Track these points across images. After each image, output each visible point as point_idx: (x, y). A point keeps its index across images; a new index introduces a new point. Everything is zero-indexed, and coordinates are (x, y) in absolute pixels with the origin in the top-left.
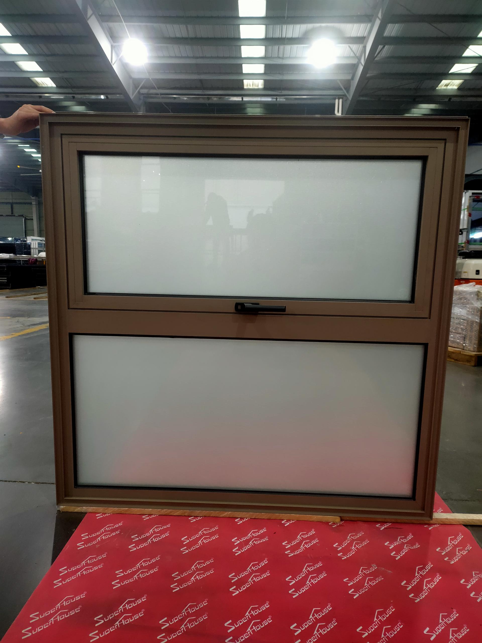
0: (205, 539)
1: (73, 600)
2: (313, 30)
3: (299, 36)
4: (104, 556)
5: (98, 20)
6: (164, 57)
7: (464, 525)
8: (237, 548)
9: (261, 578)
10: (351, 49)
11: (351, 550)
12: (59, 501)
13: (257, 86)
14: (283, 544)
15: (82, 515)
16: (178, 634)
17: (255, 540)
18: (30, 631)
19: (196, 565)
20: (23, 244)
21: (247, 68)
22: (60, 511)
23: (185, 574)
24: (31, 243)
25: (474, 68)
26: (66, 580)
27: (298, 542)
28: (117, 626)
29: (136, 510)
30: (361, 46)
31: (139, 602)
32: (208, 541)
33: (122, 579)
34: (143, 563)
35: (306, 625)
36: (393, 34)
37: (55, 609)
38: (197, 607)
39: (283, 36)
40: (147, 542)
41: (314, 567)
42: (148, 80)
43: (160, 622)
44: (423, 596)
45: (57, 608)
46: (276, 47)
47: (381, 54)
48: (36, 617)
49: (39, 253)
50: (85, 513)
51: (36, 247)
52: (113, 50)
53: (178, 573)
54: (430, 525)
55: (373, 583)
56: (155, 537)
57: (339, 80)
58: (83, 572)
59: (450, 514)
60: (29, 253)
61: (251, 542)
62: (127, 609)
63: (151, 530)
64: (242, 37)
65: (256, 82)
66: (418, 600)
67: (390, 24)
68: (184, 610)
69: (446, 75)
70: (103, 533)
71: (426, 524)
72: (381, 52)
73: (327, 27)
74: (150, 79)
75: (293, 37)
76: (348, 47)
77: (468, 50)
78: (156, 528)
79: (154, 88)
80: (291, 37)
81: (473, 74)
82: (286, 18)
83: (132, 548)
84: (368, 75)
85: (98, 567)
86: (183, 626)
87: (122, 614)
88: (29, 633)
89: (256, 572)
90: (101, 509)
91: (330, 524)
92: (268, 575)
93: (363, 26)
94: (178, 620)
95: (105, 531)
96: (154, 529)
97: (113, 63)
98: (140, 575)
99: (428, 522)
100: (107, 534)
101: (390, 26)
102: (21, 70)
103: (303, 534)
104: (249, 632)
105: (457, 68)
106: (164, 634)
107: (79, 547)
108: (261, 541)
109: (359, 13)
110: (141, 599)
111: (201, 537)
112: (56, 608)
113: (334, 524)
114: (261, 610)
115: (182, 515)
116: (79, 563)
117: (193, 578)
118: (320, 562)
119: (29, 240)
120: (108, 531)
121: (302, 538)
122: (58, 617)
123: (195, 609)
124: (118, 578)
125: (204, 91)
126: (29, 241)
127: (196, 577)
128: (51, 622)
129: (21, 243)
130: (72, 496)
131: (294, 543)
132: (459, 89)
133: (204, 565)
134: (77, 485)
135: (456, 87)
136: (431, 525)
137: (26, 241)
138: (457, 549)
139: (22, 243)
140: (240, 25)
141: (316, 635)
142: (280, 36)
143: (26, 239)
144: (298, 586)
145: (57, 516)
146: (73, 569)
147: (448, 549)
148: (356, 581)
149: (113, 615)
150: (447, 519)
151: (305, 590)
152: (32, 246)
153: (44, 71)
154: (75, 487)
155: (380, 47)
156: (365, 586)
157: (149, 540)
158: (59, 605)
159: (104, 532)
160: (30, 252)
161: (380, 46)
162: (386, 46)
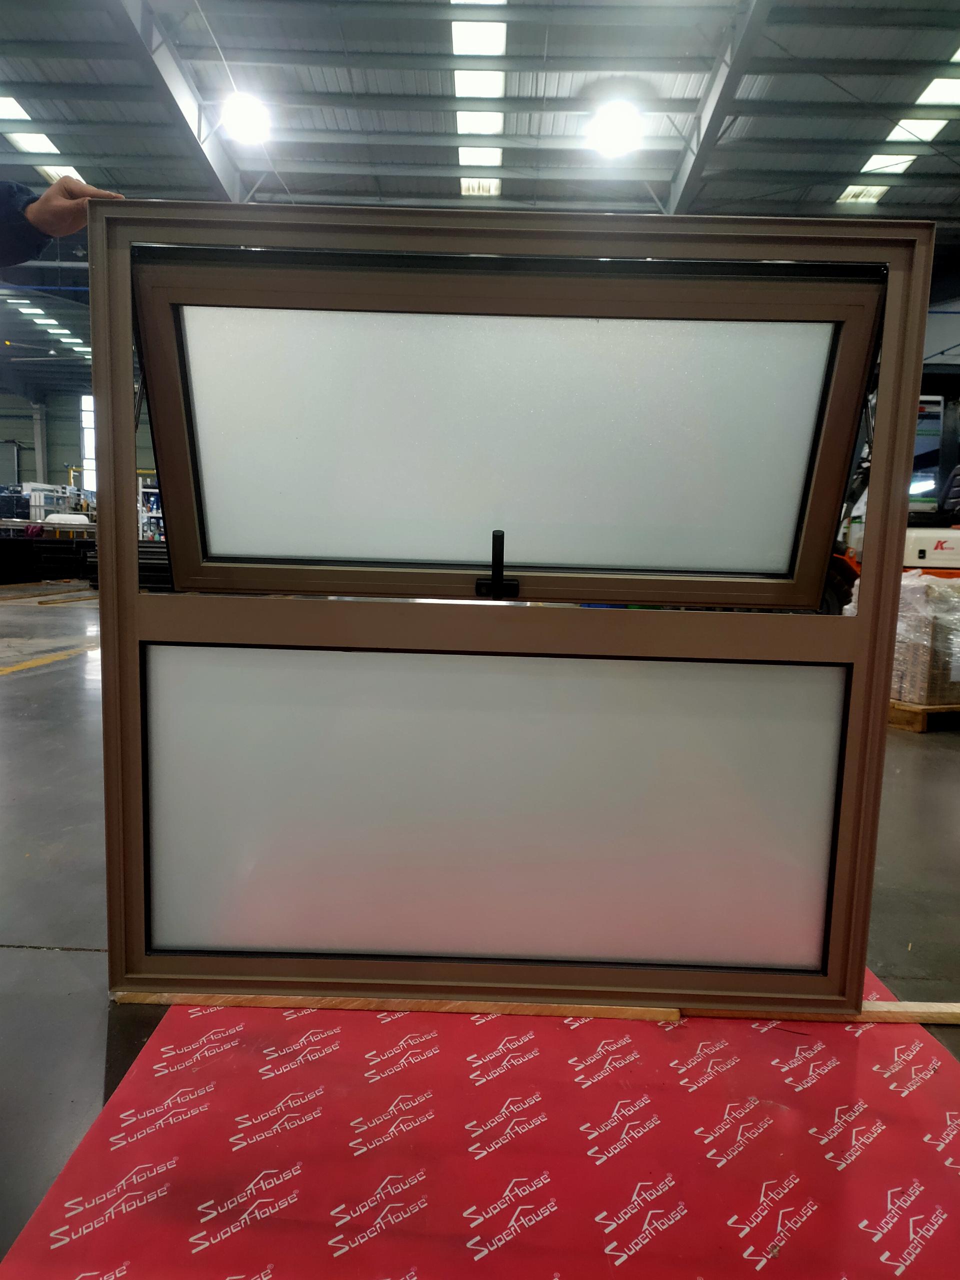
0: (412, 1055)
1: (152, 1172)
2: (598, 83)
3: (570, 94)
4: (210, 1089)
5: (173, 54)
6: (303, 130)
7: (923, 1025)
8: (479, 1072)
9: (530, 1127)
10: (673, 123)
11: (705, 1073)
12: (114, 982)
13: (486, 191)
14: (570, 1062)
15: (162, 1008)
16: (370, 1234)
17: (514, 1058)
18: (66, 1233)
19: (397, 1105)
20: (15, 498)
21: (467, 156)
22: (117, 1003)
23: (376, 1122)
24: (30, 496)
25: (910, 163)
26: (135, 1135)
27: (599, 1059)
28: (245, 1223)
29: (271, 999)
30: (691, 117)
31: (287, 1176)
32: (419, 1059)
33: (249, 1132)
34: (289, 1101)
35: (626, 1213)
36: (753, 95)
37: (115, 1190)
38: (405, 1184)
39: (539, 95)
40: (296, 1061)
41: (635, 1107)
42: (271, 174)
43: (332, 1213)
44: (852, 1156)
45: (120, 1189)
46: (525, 116)
47: (731, 131)
48: (76, 1207)
49: (46, 517)
50: (167, 1005)
51: (40, 503)
52: (203, 114)
53: (361, 1119)
54: (856, 1024)
55: (754, 1133)
56: (311, 1052)
57: (648, 181)
58: (168, 1119)
59: (895, 1003)
60: (26, 516)
61: (505, 1063)
62: (264, 1189)
63: (303, 1039)
64: (458, 94)
65: (485, 182)
66: (844, 1165)
67: (747, 76)
68: (379, 1190)
69: (855, 176)
70: (204, 1045)
71: (849, 1023)
72: (731, 127)
73: (623, 79)
74: (276, 172)
75: (560, 95)
76: (665, 117)
77: (897, 128)
78: (312, 1034)
79: (283, 191)
80: (555, 95)
81: (906, 175)
82: (545, 60)
83: (266, 1072)
84: (704, 174)
85: (200, 1110)
86: (379, 1220)
87: (253, 1199)
88: (65, 1238)
89: (519, 1114)
90: (199, 997)
91: (659, 1024)
92: (543, 1121)
93: (694, 77)
94: (367, 1208)
95: (210, 1041)
96: (308, 1037)
97: (202, 140)
98: (284, 1124)
99: (852, 1019)
100: (214, 1047)
101: (746, 79)
102: (17, 151)
103: (608, 1044)
104: (512, 1229)
105: (877, 163)
106: (341, 1236)
107: (157, 1071)
108: (524, 1058)
109: (687, 53)
110: (291, 1172)
111: (404, 1052)
112: (118, 1188)
113: (668, 1023)
114: (535, 1188)
115: (364, 1009)
116: (160, 1103)
117: (392, 1129)
118: (644, 1095)
119: (27, 489)
120: (216, 1041)
121: (607, 1051)
122: (123, 1205)
123: (401, 1188)
124: (241, 1131)
125: (382, 199)
126: (26, 491)
127: (398, 1126)
128: (109, 1215)
129: (10, 495)
130: (139, 972)
131: (590, 1061)
132: (880, 203)
133: (414, 1105)
134: (150, 948)
135: (874, 201)
136: (859, 1025)
137: (20, 492)
138: (913, 1068)
139: (13, 497)
140: (454, 70)
141: (647, 1232)
142: (534, 95)
143: (19, 489)
144: (605, 1142)
145: (110, 1012)
146: (148, 1115)
147: (896, 1068)
148: (718, 1134)
149: (236, 1200)
150: (889, 1012)
151: (619, 1150)
152: (32, 503)
153: (63, 154)
154: (146, 955)
155: (728, 119)
156: (739, 1142)
157: (300, 1057)
158: (123, 1182)
159: (207, 1044)
160: (29, 513)
161: (727, 117)
162: (740, 118)
